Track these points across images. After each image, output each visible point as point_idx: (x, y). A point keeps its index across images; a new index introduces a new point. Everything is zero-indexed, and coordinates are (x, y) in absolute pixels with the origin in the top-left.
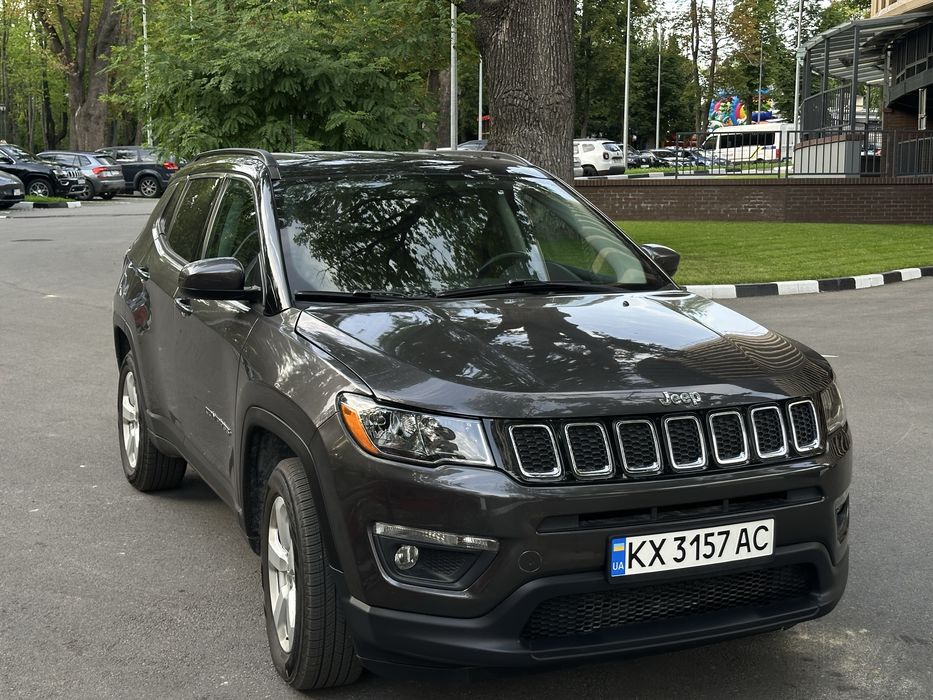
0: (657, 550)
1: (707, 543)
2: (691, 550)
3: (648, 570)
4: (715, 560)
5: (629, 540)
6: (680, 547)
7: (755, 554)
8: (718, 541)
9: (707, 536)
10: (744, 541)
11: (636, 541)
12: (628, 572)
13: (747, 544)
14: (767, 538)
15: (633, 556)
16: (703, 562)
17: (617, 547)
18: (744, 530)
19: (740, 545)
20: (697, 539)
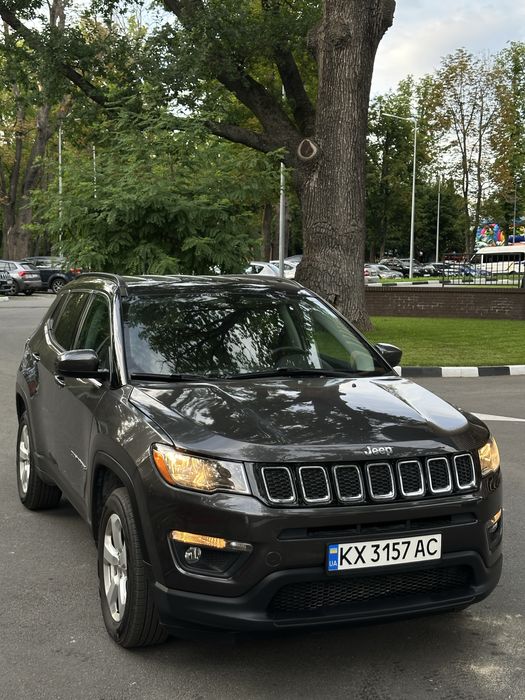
0: (360, 553)
1: (394, 549)
2: (383, 554)
3: (353, 567)
4: (400, 561)
5: (340, 546)
6: (375, 552)
7: (428, 557)
8: (402, 548)
9: (394, 544)
10: (420, 548)
11: (345, 547)
12: (340, 568)
13: (423, 551)
14: (436, 547)
15: (343, 557)
16: (392, 562)
17: (332, 551)
18: (421, 541)
19: (417, 551)
20: (387, 546)
